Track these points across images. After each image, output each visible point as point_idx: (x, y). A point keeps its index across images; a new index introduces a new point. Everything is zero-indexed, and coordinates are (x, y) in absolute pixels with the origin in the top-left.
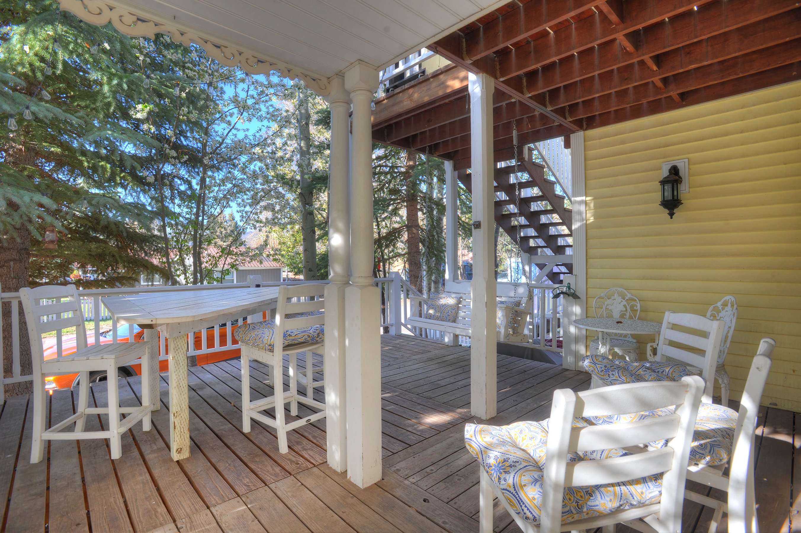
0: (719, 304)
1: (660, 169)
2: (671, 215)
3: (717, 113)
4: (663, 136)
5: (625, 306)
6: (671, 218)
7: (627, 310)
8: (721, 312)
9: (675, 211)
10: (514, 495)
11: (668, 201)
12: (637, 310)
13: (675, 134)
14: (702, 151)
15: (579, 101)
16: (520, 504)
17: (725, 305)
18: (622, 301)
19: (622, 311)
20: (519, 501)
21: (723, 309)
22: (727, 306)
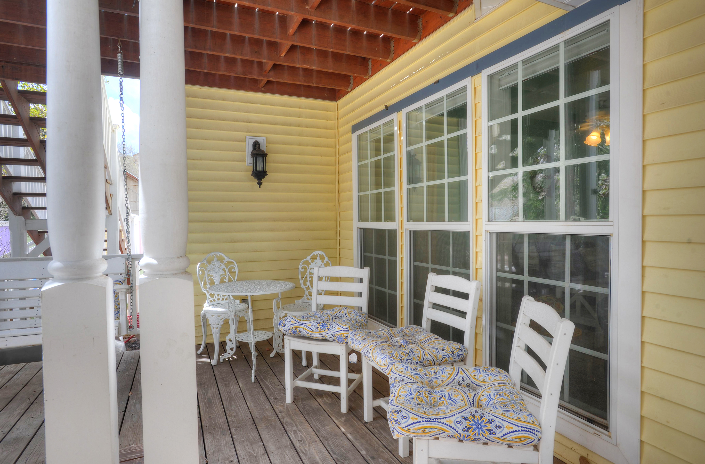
0: (308, 258)
1: (245, 141)
2: (260, 184)
3: (284, 106)
4: (247, 112)
5: (224, 270)
6: (260, 187)
7: (226, 273)
8: (310, 264)
9: (263, 181)
10: (522, 430)
11: (259, 171)
12: (235, 272)
13: (259, 113)
14: (274, 134)
15: (205, 52)
16: (532, 433)
17: (314, 258)
18: (221, 265)
19: (221, 275)
20: (530, 432)
21: (313, 262)
22: (316, 259)
